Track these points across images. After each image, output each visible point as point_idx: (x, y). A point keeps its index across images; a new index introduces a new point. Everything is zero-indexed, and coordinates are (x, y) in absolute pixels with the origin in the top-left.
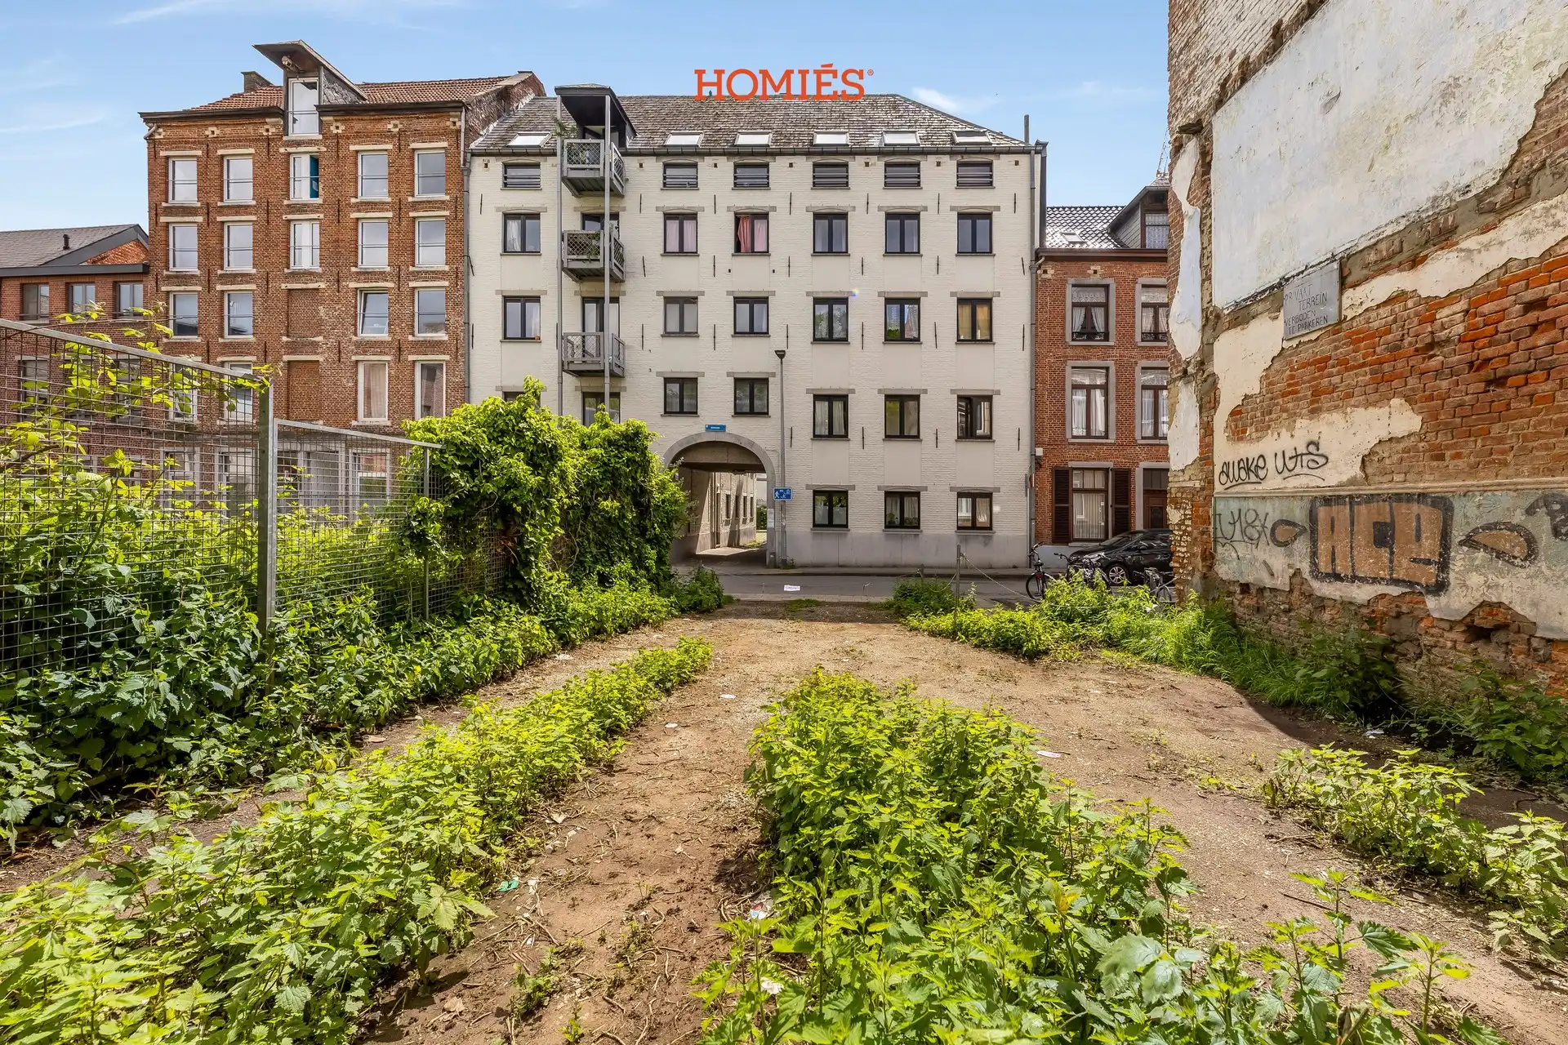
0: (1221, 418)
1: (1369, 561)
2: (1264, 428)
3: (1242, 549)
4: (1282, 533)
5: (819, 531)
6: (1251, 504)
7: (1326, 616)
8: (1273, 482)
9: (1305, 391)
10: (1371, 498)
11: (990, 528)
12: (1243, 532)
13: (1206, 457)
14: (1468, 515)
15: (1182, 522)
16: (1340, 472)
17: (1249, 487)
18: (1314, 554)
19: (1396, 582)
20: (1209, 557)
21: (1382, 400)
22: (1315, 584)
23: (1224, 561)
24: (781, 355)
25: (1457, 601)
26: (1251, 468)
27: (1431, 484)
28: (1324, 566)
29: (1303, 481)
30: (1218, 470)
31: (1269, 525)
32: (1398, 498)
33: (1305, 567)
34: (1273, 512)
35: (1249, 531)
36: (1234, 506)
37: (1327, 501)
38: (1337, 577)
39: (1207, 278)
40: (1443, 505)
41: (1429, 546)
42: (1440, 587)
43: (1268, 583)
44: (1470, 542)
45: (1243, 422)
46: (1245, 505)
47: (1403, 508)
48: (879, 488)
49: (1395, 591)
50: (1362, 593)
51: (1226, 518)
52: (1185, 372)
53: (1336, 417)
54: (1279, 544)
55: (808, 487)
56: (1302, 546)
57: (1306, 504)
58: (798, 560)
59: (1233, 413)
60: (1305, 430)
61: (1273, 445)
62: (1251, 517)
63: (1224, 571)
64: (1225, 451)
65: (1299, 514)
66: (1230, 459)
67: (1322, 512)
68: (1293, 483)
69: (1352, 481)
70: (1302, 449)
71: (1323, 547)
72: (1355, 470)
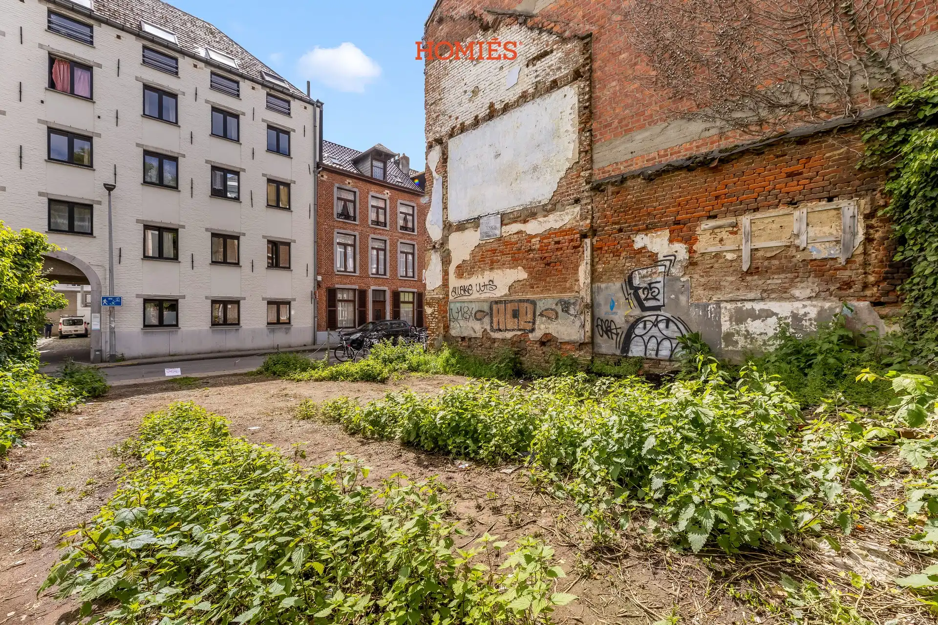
0: (452, 269)
1: (511, 323)
2: (471, 274)
3: (462, 323)
4: (479, 316)
5: (149, 330)
6: (466, 304)
7: (496, 345)
8: (475, 296)
9: (488, 260)
10: (511, 301)
11: (289, 323)
12: (463, 316)
13: (445, 284)
14: (541, 306)
15: (433, 313)
16: (501, 291)
17: (465, 298)
18: (492, 323)
19: (520, 330)
20: (447, 328)
21: (515, 267)
22: (492, 334)
23: (454, 328)
24: (110, 188)
25: (537, 335)
26: (465, 289)
27: (529, 296)
28: (495, 326)
29: (487, 295)
30: (451, 290)
31: (474, 312)
32: (520, 301)
33: (488, 328)
34: (475, 307)
35: (465, 315)
36: (458, 305)
37: (496, 302)
38: (500, 330)
39: (445, 208)
40: (533, 303)
41: (530, 317)
42: (533, 330)
43: (474, 335)
44: (541, 315)
45: (462, 271)
46: (463, 305)
47: (522, 304)
48: (207, 298)
49: (519, 333)
50: (509, 335)
51: (455, 311)
52: (434, 247)
53: (499, 271)
54: (477, 320)
55: (138, 296)
56: (487, 320)
57: (489, 304)
58: (127, 353)
59: (458, 267)
60: (488, 276)
61: (475, 281)
62: (466, 309)
63: (453, 332)
64: (454, 282)
65: (486, 308)
66: (456, 286)
67: (495, 307)
68: (483, 296)
69: (505, 295)
70: (487, 283)
71: (495, 320)
72: (506, 291)
